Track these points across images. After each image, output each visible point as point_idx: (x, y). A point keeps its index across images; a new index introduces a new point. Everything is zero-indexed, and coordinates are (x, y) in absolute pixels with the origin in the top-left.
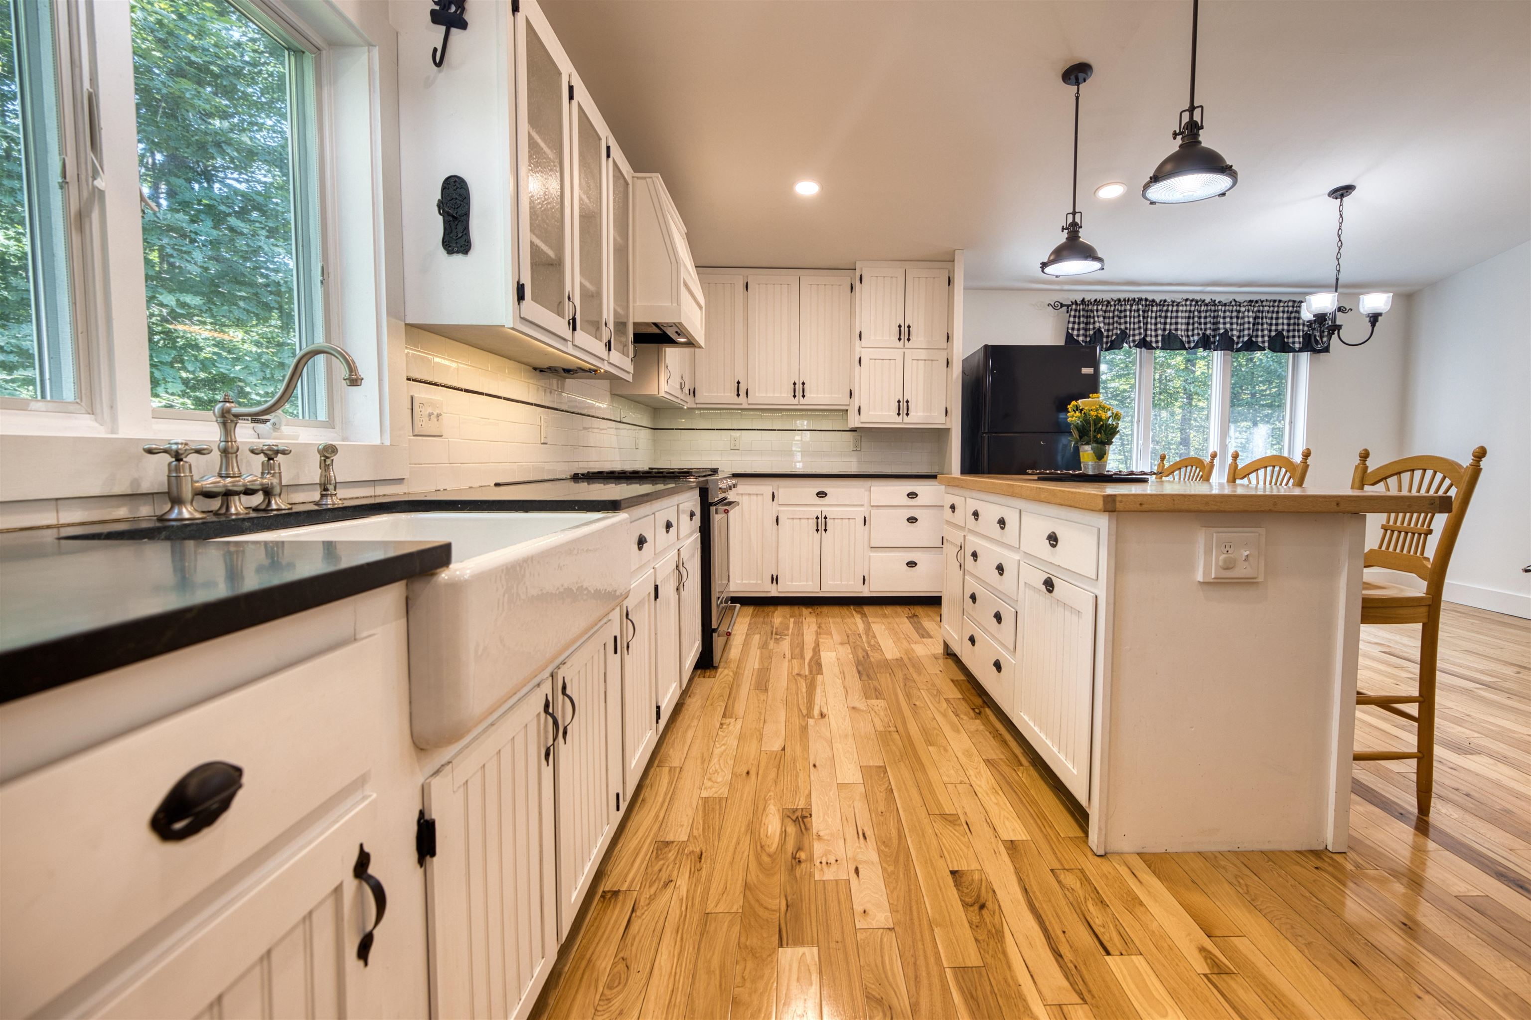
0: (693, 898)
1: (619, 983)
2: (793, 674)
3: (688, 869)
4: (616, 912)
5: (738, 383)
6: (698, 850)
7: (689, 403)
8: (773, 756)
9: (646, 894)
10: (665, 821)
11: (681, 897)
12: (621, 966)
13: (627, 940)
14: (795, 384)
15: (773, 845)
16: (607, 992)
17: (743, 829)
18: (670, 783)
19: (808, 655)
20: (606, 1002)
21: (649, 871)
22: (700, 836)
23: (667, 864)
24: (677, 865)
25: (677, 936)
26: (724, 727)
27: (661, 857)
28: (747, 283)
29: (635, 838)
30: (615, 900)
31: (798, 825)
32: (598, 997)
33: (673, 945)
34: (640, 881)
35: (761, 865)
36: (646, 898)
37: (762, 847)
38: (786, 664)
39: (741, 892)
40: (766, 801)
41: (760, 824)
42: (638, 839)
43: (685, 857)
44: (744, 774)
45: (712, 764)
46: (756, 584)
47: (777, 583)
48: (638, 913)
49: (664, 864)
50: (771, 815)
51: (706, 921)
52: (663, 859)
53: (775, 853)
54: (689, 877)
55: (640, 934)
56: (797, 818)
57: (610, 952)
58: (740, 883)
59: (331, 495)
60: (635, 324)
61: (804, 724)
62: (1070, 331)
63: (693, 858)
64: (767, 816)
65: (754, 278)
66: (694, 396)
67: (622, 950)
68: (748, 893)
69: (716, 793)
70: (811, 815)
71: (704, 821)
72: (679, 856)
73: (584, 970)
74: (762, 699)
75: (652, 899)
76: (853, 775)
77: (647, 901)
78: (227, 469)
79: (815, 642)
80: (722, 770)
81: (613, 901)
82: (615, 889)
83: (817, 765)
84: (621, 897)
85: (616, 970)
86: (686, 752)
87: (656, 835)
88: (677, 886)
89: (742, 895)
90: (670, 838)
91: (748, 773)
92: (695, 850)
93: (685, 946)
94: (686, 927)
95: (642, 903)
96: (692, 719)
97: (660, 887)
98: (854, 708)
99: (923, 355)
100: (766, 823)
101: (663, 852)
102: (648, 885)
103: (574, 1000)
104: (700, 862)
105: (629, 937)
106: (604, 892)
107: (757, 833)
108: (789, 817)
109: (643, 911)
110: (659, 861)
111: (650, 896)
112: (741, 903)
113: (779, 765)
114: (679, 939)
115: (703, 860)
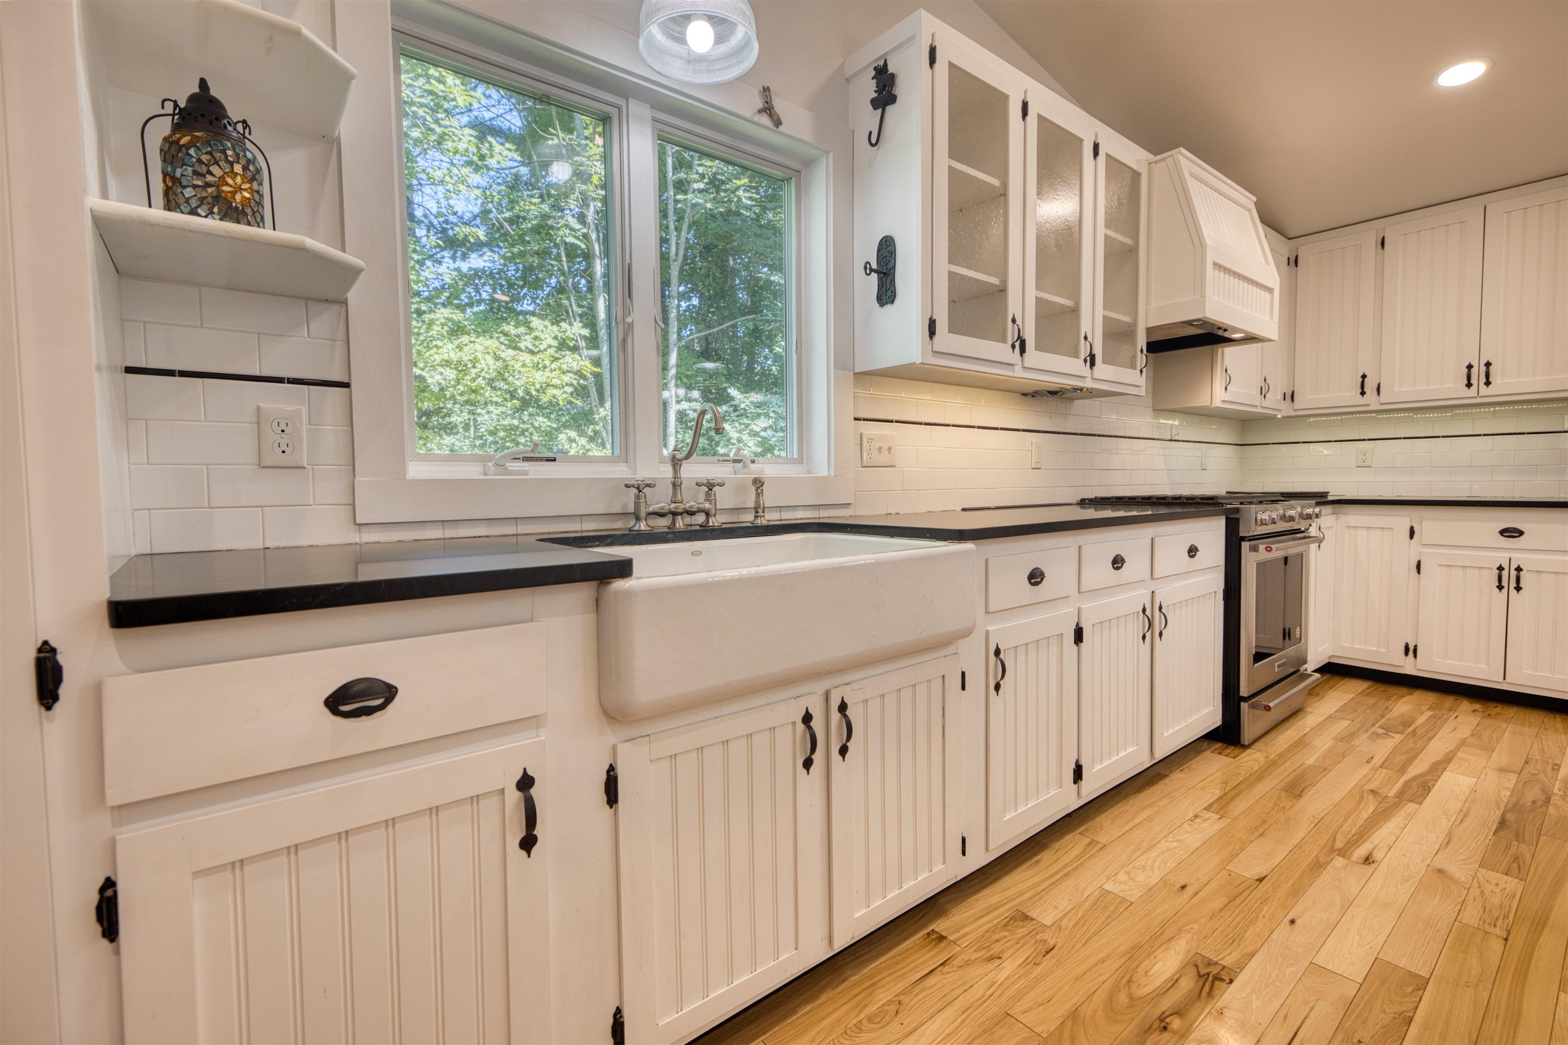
0: (1006, 989)
1: (879, 1022)
2: (1364, 788)
3: (1026, 956)
4: (930, 954)
5: (1364, 376)
6: (1052, 942)
7: (1285, 411)
8: (1237, 882)
9: (965, 957)
10: (1042, 894)
11: (995, 980)
12: (892, 1008)
13: (917, 988)
14: (1470, 367)
15: (1147, 986)
16: (865, 1022)
17: (1123, 948)
18: (1079, 857)
19: (1417, 768)
20: (857, 1030)
21: (987, 935)
22: (1066, 928)
23: (1009, 938)
24: (1018, 946)
25: (961, 1015)
26: (1197, 820)
27: (1009, 928)
28: (1383, 239)
29: (1000, 895)
30: (936, 944)
31: (1201, 984)
32: (854, 1022)
33: (950, 1022)
34: (972, 940)
35: (1111, 1002)
36: (964, 959)
37: (1128, 981)
38: (1365, 770)
39: (1062, 1016)
40: (1180, 931)
41: (1149, 955)
42: (1002, 898)
43: (1033, 942)
44: (1178, 886)
45: (1145, 857)
46: (1376, 652)
47: (1415, 656)
48: (946, 969)
49: (1005, 937)
50: (1173, 952)
51: (1000, 1021)
52: (1009, 931)
53: (1140, 998)
54: (1020, 965)
55: (931, 991)
56: (1208, 974)
57: (894, 989)
58: (1069, 1005)
59: (761, 516)
60: (1149, 331)
61: (1322, 860)
63: (1040, 947)
64: (1167, 949)
65: (1390, 228)
66: (1293, 401)
67: (905, 994)
68: (1069, 1023)
69: (1124, 891)
70: (1231, 981)
71: (1084, 915)
72: (1027, 937)
73: (864, 990)
74: (1282, 805)
75: (968, 963)
76: (1352, 964)
77: (962, 964)
78: (675, 497)
79: (1446, 755)
80: (1152, 869)
81: (933, 944)
82: (944, 934)
83: (1297, 922)
84: (942, 945)
85: (886, 1008)
86: (1124, 831)
87: (1021, 904)
88: (1001, 966)
89: (1061, 1020)
90: (1033, 914)
91: (1183, 887)
92: (1049, 941)
93: (960, 1031)
94: (976, 1012)
95: (955, 962)
96: (1163, 797)
97: (984, 957)
98: (1440, 871)
100: (1158, 958)
101: (1015, 924)
102: (975, 948)
103: (837, 1009)
104: (1044, 956)
105: (921, 985)
106: (933, 930)
107: (1136, 964)
108: (1197, 966)
109: (951, 970)
110: (1004, 931)
111: (969, 960)
112: (1052, 1028)
113: (1237, 897)
114: (960, 1020)
115: (1048, 956)
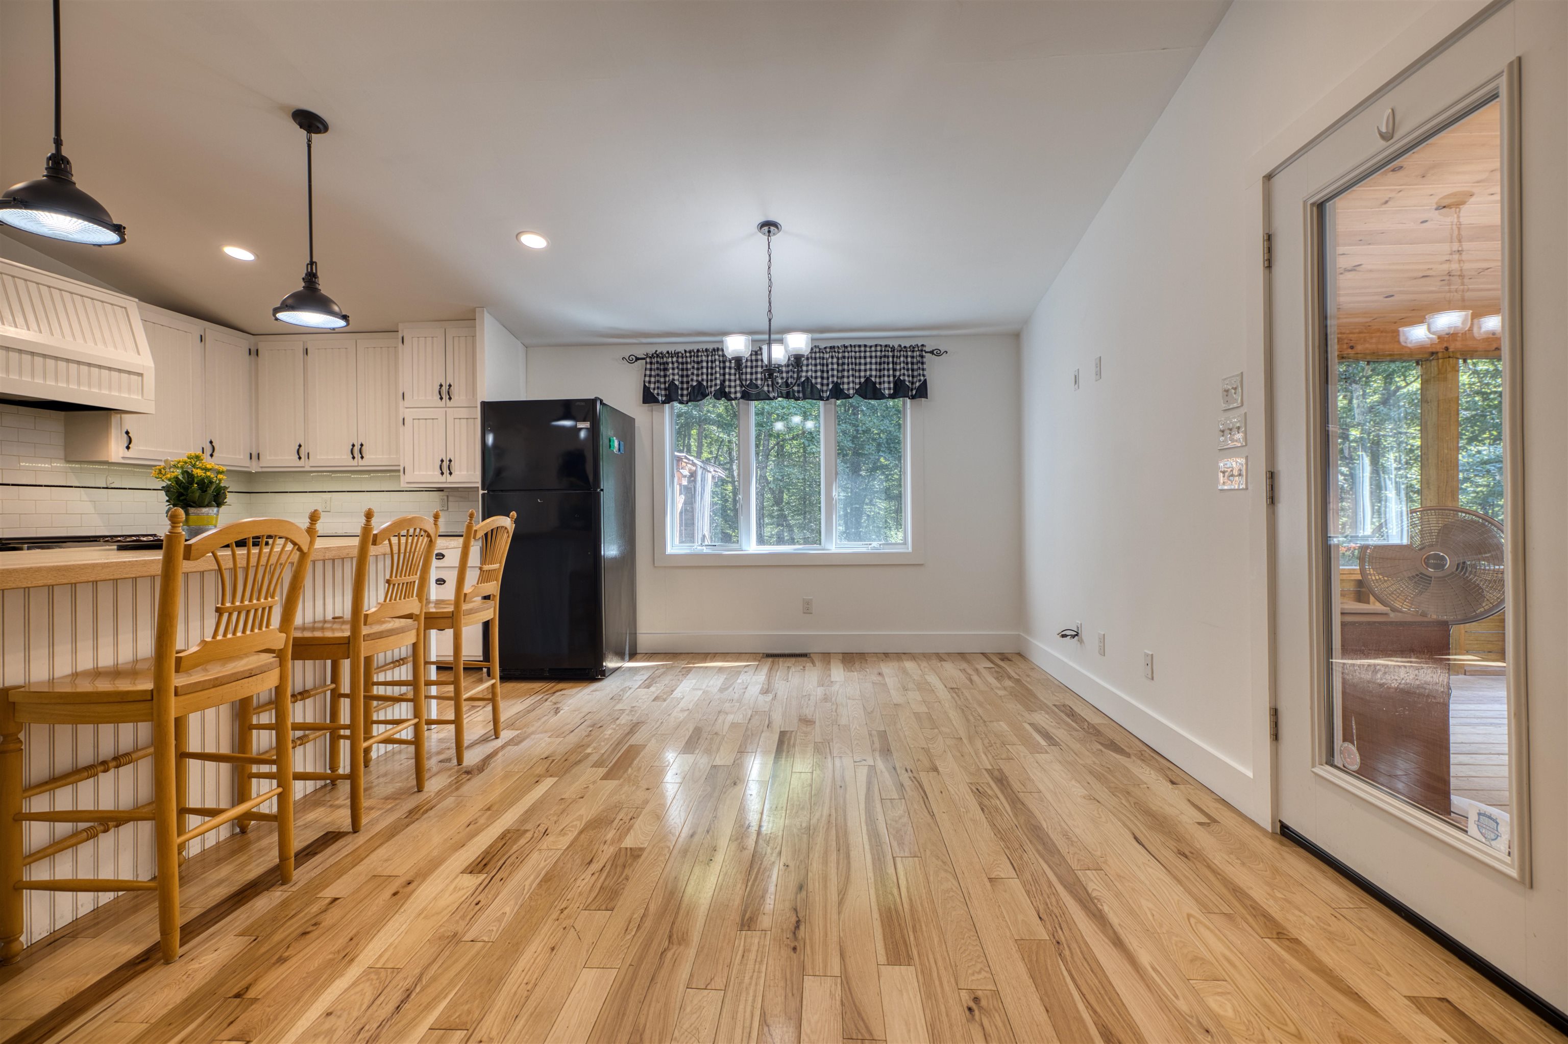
5: (300, 446)
7: (254, 467)
14: (353, 445)
28: (307, 349)
62: (647, 384)
65: (313, 343)
66: (258, 460)
99: (463, 413)
